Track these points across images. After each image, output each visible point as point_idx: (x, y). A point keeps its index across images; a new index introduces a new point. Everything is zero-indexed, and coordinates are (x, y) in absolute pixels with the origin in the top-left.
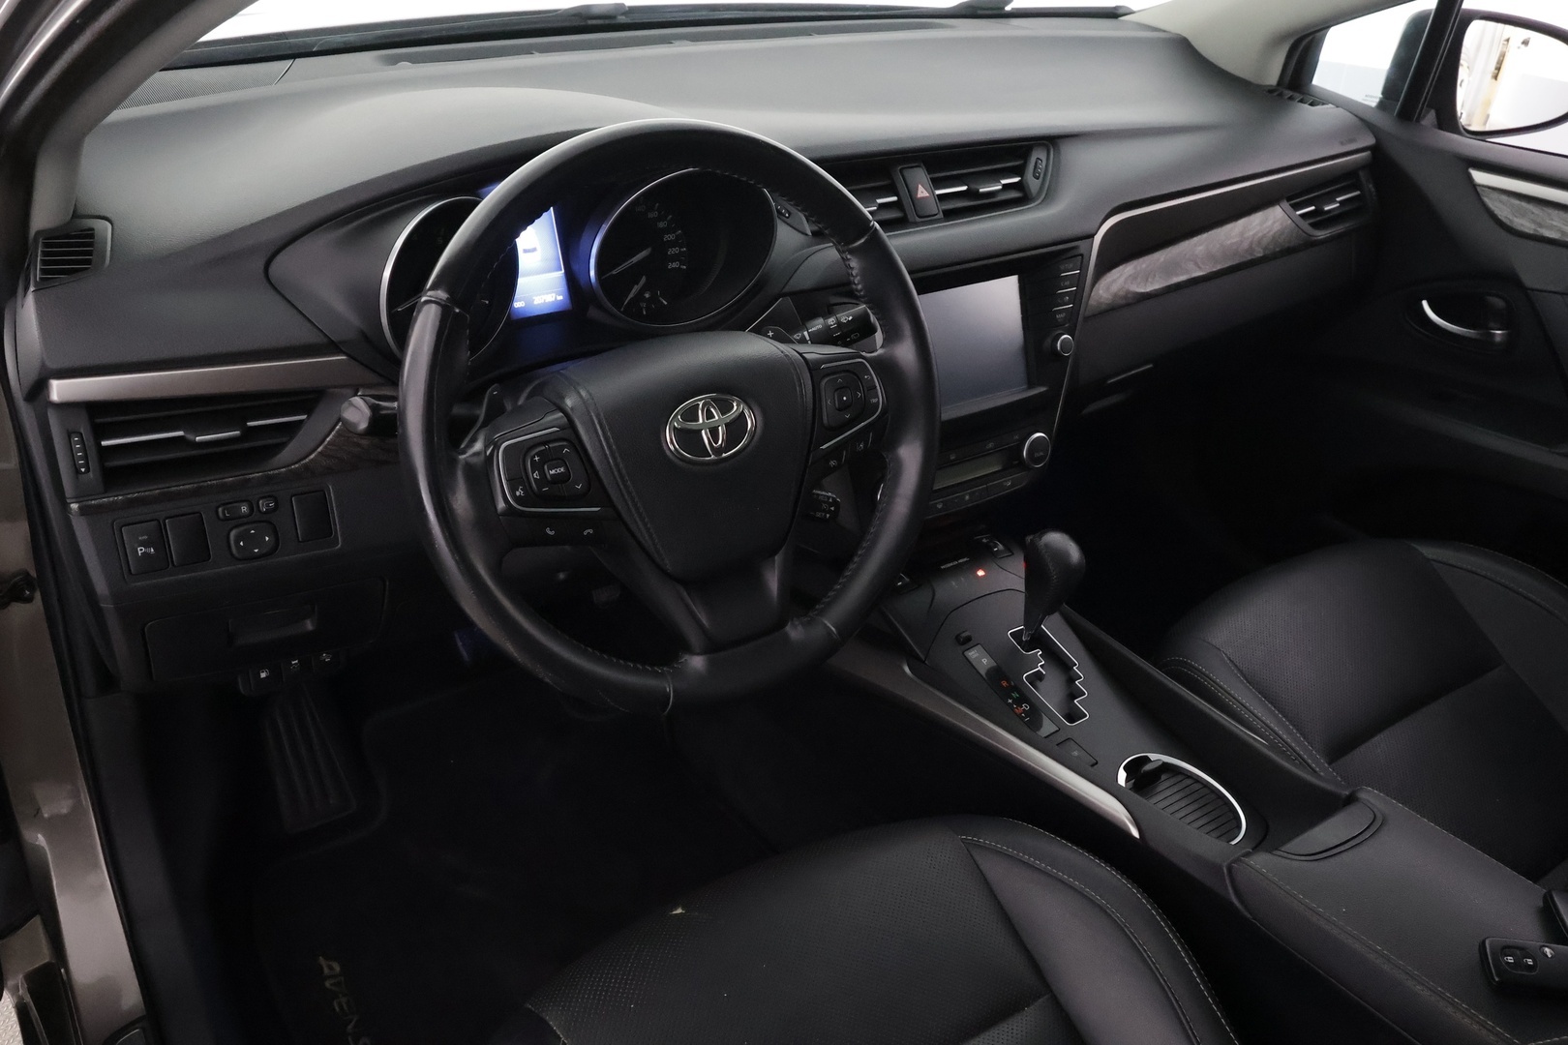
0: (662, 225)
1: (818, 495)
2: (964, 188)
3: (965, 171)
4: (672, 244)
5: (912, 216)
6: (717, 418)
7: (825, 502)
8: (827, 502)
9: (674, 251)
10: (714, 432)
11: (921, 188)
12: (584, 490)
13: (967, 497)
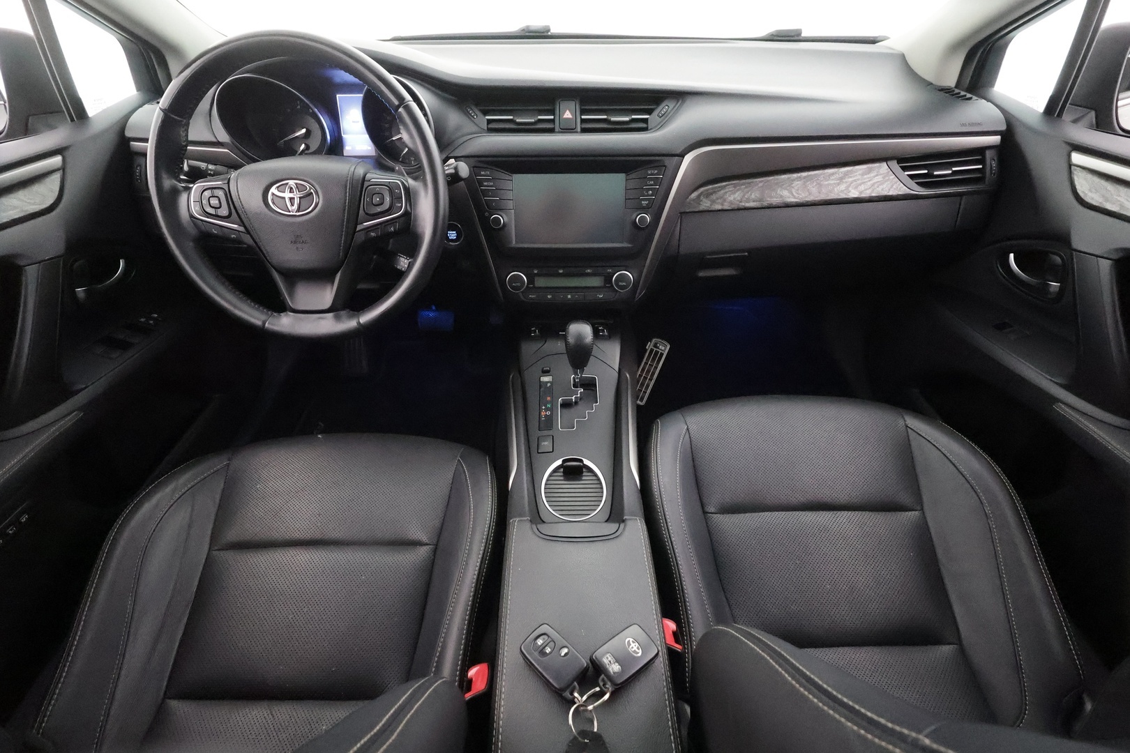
1: (400, 257)
2: (605, 117)
5: (557, 127)
6: (295, 193)
7: (403, 261)
10: (291, 200)
11: (568, 112)
12: (227, 214)
13: (569, 297)
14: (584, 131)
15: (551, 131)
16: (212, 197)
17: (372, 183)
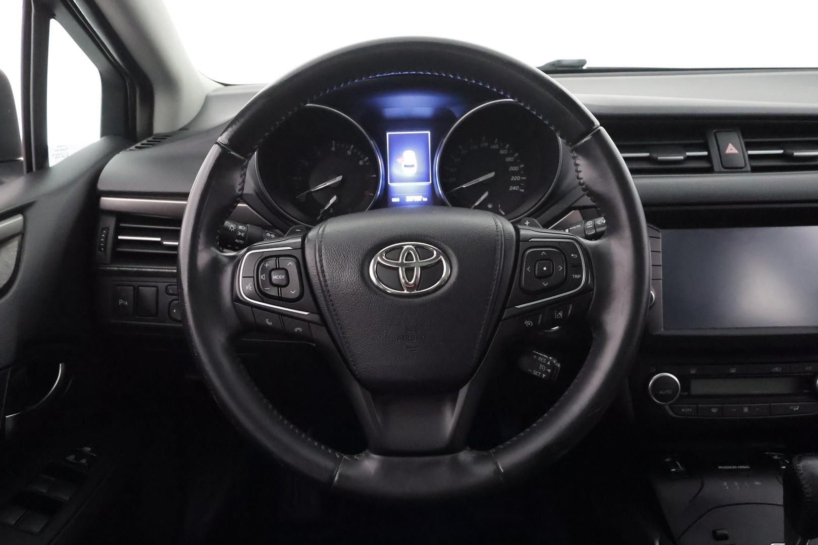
0: (508, 159)
1: (538, 356)
2: (781, 152)
3: (789, 139)
4: (515, 174)
5: (717, 166)
6: (415, 261)
7: (543, 364)
8: (545, 364)
9: (518, 178)
10: (409, 271)
11: (730, 146)
12: (296, 296)
13: (746, 410)
14: (755, 170)
15: (709, 170)
16: (276, 269)
17: (531, 245)
